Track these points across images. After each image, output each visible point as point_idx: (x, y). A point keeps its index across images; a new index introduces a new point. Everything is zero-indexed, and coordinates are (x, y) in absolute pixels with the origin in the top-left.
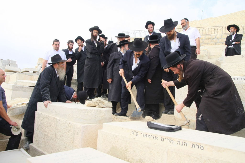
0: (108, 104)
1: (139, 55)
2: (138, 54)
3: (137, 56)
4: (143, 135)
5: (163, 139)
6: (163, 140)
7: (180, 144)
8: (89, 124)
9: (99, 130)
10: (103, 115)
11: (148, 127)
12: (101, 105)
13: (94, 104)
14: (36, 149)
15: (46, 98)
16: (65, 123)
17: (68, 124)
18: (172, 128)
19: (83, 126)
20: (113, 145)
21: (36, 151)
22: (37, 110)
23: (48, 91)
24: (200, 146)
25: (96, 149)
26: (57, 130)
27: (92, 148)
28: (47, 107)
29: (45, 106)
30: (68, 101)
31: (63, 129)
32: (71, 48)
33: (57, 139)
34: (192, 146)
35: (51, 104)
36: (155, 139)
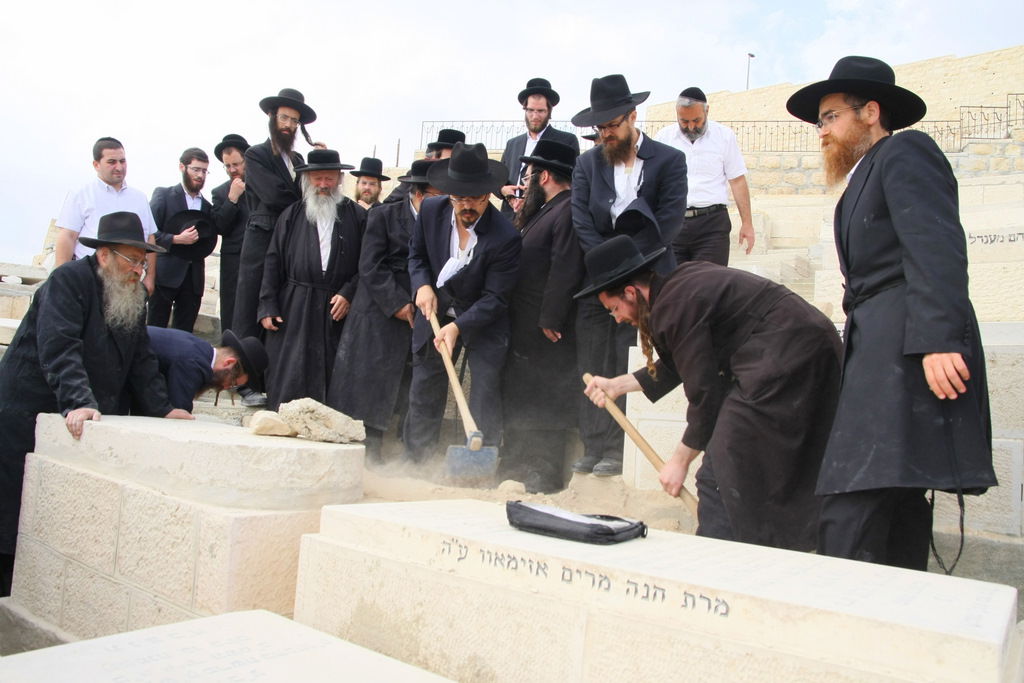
0: (346, 428)
1: (472, 212)
2: (467, 207)
3: (465, 219)
4: (487, 557)
5: (568, 574)
6: (568, 578)
7: (636, 591)
8: (263, 509)
9: (306, 538)
10: (322, 473)
11: (512, 523)
12: (319, 430)
13: (287, 427)
14: (23, 620)
15: (74, 396)
16: (157, 507)
17: (173, 510)
18: (609, 529)
19: (236, 519)
20: (362, 599)
21: (22, 632)
22: (32, 451)
23: (80, 368)
24: (717, 600)
25: (290, 616)
26: (121, 538)
27: (276, 612)
28: (80, 435)
29: (71, 432)
30: (176, 412)
31: (150, 530)
32: (195, 182)
33: (123, 574)
34: (686, 601)
35: (98, 423)
36: (537, 573)
